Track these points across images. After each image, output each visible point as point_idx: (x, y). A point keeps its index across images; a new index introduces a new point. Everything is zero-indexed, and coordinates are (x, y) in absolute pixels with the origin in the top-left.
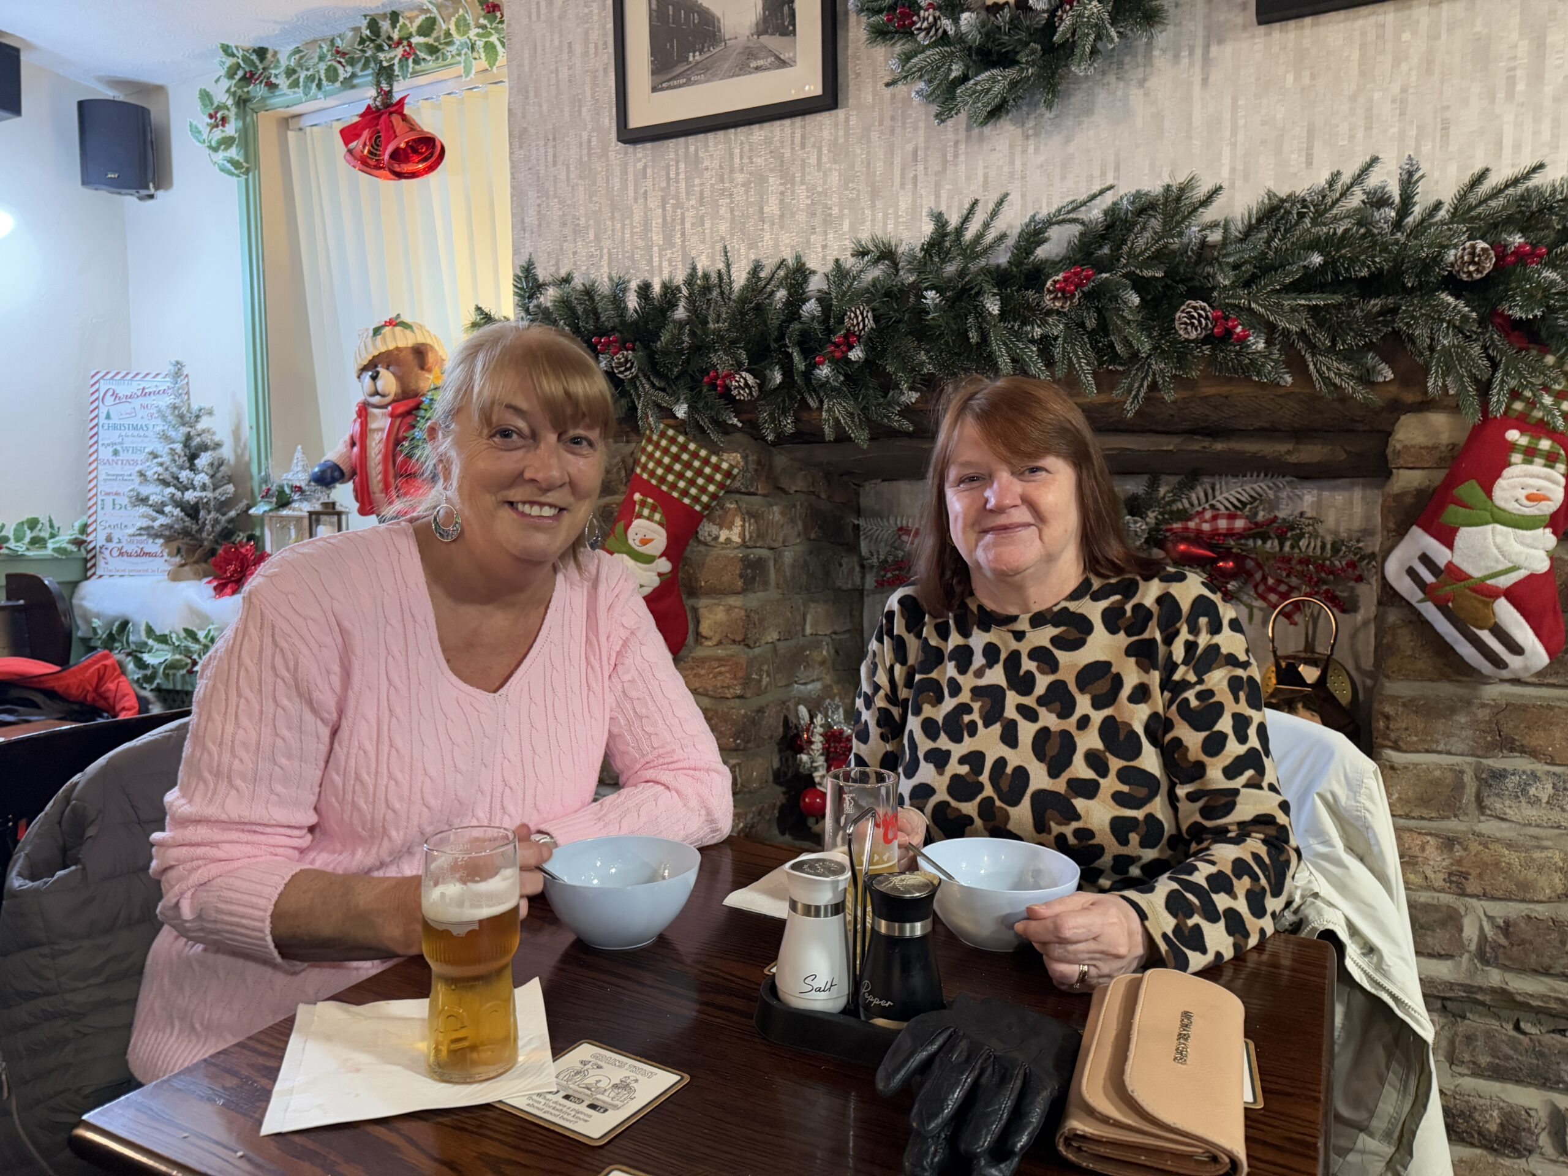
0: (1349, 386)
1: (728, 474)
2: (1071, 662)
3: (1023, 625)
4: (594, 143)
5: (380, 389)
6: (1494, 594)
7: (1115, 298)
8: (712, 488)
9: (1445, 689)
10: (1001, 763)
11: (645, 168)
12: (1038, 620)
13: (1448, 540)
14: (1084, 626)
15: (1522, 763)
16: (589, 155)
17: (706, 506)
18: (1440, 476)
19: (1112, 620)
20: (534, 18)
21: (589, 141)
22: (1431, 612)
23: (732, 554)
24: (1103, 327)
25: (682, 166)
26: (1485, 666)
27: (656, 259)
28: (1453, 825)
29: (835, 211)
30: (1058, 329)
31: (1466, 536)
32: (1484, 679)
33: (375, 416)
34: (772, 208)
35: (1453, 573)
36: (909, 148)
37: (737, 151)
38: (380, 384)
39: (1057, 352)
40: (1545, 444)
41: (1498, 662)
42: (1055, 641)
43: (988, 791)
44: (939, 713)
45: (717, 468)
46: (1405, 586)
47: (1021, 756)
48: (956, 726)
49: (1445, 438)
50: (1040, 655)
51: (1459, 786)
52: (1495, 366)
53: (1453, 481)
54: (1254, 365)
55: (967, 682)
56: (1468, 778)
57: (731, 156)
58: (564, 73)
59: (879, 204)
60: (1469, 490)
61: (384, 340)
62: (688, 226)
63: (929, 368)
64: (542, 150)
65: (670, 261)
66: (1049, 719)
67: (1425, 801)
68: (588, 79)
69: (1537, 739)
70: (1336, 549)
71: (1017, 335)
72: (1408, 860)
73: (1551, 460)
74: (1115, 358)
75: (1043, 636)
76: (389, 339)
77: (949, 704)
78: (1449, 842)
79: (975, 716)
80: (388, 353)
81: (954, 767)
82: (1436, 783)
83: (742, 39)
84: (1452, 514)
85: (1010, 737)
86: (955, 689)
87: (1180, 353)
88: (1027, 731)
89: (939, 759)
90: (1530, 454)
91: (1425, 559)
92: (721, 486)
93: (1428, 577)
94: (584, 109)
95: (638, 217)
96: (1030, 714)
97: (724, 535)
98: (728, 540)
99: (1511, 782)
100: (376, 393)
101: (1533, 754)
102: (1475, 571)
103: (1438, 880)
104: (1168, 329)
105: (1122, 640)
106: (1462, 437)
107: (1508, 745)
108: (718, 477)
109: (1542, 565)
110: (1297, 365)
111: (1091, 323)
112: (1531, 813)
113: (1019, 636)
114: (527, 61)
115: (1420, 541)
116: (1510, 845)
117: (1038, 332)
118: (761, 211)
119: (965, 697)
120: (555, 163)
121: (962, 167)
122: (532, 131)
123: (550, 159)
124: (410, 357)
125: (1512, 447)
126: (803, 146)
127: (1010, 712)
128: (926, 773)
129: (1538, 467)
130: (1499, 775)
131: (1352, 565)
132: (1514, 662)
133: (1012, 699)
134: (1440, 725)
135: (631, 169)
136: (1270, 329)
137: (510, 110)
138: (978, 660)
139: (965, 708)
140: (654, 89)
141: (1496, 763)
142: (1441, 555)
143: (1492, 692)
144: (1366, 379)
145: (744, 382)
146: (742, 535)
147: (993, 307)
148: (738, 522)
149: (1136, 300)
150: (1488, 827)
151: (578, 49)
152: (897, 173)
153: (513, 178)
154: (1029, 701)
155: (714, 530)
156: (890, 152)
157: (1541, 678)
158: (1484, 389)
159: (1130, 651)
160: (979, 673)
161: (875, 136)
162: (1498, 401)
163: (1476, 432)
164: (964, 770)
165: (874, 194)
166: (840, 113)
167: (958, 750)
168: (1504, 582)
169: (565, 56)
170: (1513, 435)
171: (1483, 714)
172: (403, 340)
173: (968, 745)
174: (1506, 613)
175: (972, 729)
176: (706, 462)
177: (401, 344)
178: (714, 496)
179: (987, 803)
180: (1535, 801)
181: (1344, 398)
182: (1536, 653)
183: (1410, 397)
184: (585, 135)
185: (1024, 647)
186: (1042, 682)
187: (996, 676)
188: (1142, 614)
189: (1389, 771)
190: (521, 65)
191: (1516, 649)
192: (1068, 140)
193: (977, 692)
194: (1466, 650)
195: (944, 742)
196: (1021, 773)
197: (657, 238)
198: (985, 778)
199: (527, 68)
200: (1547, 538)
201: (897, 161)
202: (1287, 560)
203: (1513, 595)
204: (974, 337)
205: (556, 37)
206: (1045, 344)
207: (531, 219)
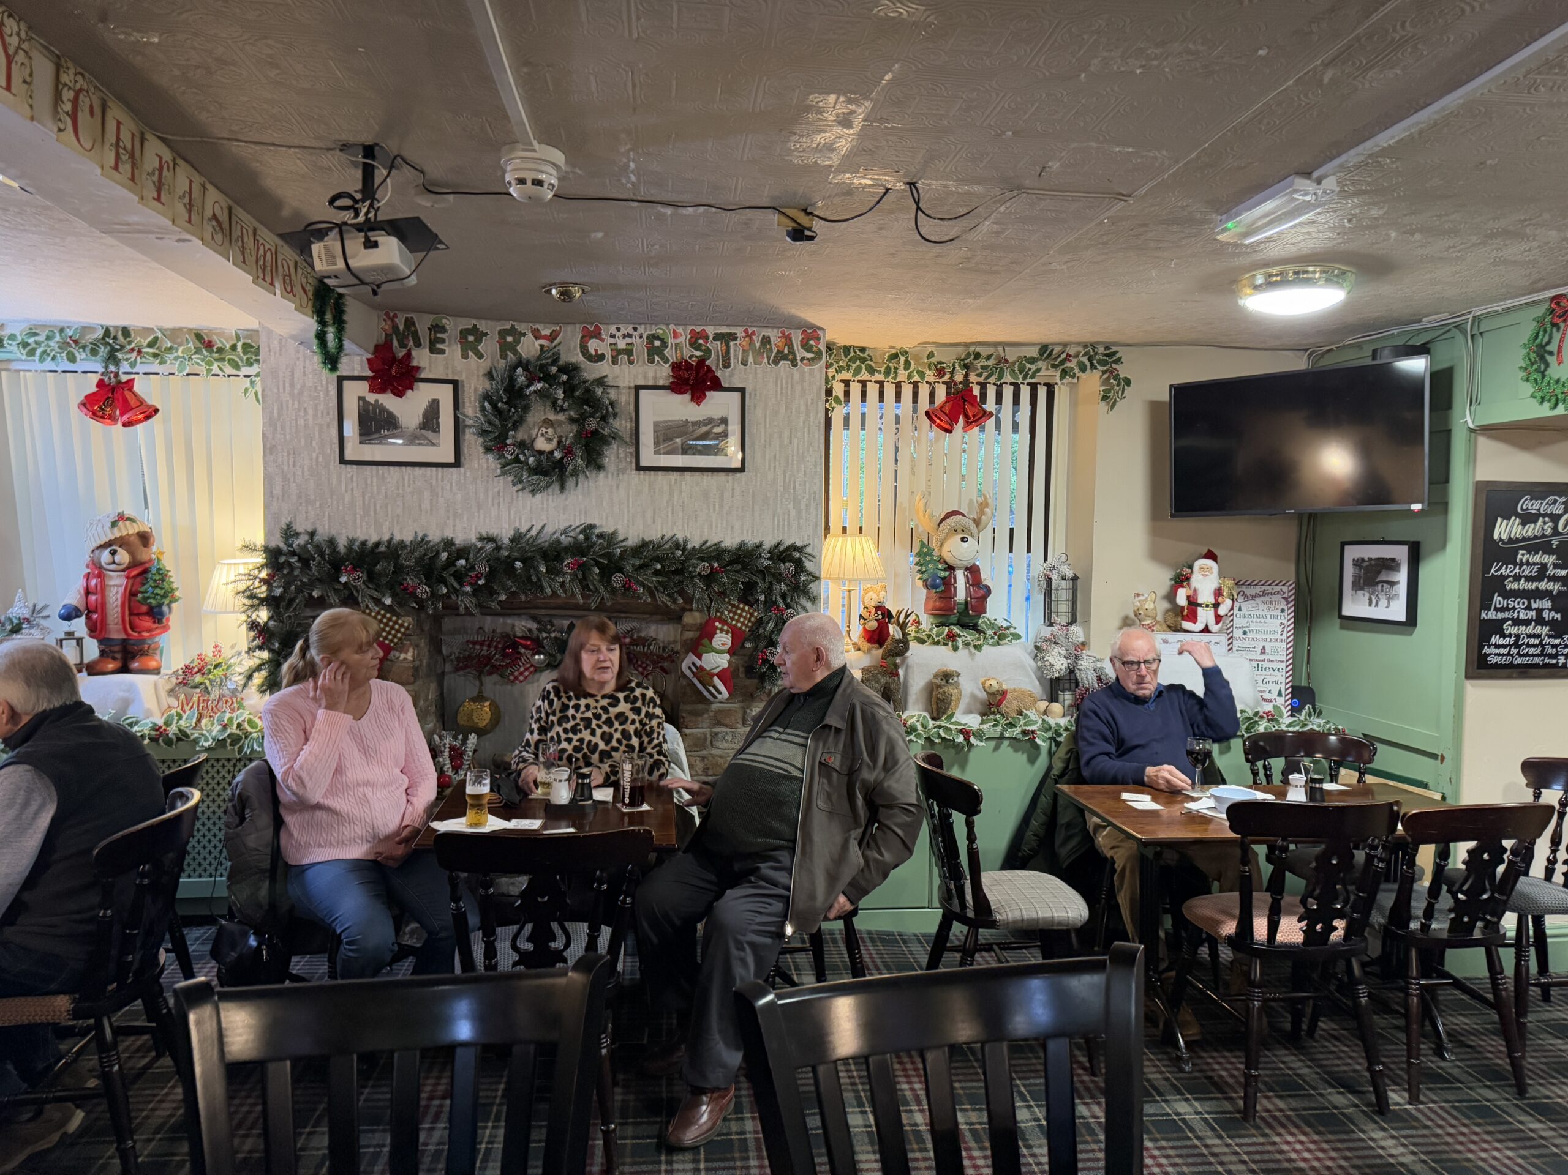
0: (669, 604)
1: (407, 628)
2: (613, 711)
3: (599, 698)
4: (320, 459)
5: (117, 561)
6: (713, 675)
7: (590, 569)
8: (399, 635)
9: (701, 707)
10: (590, 741)
11: (352, 477)
12: (604, 697)
13: (700, 658)
14: (618, 700)
15: (723, 729)
16: (317, 465)
17: (396, 644)
18: (698, 634)
19: (626, 699)
20: (281, 390)
21: (317, 458)
22: (696, 681)
23: (407, 665)
24: (584, 578)
25: (375, 480)
26: (711, 698)
27: (358, 521)
28: (704, 752)
29: (460, 511)
30: (568, 579)
31: (705, 656)
32: (712, 703)
33: (111, 577)
34: (426, 505)
35: (701, 669)
36: (496, 490)
37: (406, 478)
38: (117, 558)
39: (567, 586)
40: (726, 628)
41: (715, 697)
42: (609, 704)
43: (586, 750)
44: (569, 726)
45: (402, 626)
46: (688, 673)
47: (597, 739)
48: (575, 730)
49: (699, 621)
50: (603, 708)
51: (705, 739)
52: (711, 600)
53: (700, 638)
54: (639, 597)
55: (579, 716)
56: (708, 736)
57: (403, 479)
58: (301, 422)
59: (482, 511)
60: (705, 641)
61: (120, 530)
62: (378, 507)
63: (514, 589)
64: (286, 458)
65: (367, 523)
66: (605, 728)
67: (695, 745)
68: (317, 428)
69: (727, 721)
70: (664, 650)
71: (553, 580)
72: (691, 766)
73: (727, 633)
74: (589, 590)
75: (605, 702)
76: (123, 529)
77: (572, 723)
78: (703, 758)
79: (582, 727)
80: (122, 538)
81: (575, 743)
82: (699, 739)
83: (411, 429)
84: (701, 649)
85: (593, 733)
86: (574, 717)
87: (613, 591)
88: (599, 732)
89: (569, 740)
90: (722, 630)
91: (693, 664)
92: (404, 634)
93: (694, 670)
94: (314, 443)
95: (347, 498)
96: (599, 727)
97: (402, 656)
98: (405, 659)
99: (720, 735)
100: (114, 563)
101: (726, 726)
102: (708, 668)
103: (700, 772)
104: (609, 581)
105: (629, 706)
106: (704, 621)
107: (719, 724)
108: (402, 630)
109: (726, 665)
110: (652, 595)
111: (580, 576)
112: (726, 745)
113: (597, 701)
114: (276, 411)
115: (692, 658)
116: (721, 757)
117: (561, 580)
118: (420, 506)
119: (578, 721)
120: (294, 466)
121: (521, 503)
122: (279, 447)
123: (291, 463)
124: (136, 541)
125: (717, 628)
126: (442, 481)
127: (594, 726)
128: (564, 745)
129: (724, 635)
130: (717, 734)
131: (670, 656)
132: (719, 696)
133: (594, 722)
134: (699, 719)
135: (343, 477)
136: (643, 586)
137: (264, 434)
138: (583, 708)
139: (578, 724)
140: (361, 443)
141: (715, 730)
142: (698, 663)
143: (714, 706)
144: (674, 601)
145: (423, 590)
146: (413, 656)
147: (543, 569)
148: (411, 650)
149: (597, 571)
150: (714, 752)
151: (311, 412)
152: (490, 499)
153: (265, 468)
154: (600, 723)
155: (397, 654)
156: (486, 491)
157: (728, 701)
158: (709, 608)
159: (632, 709)
160: (583, 713)
161: (479, 482)
162: (713, 611)
163: (707, 621)
164: (578, 744)
165: (479, 507)
166: (462, 470)
167: (575, 738)
168: (716, 671)
169: (302, 414)
170: (717, 624)
171: (712, 714)
172: (131, 529)
173: (579, 736)
174: (717, 681)
175: (580, 731)
176: (396, 623)
177: (131, 532)
178: (400, 639)
179: (585, 754)
180: (727, 741)
181: (667, 606)
182: (725, 694)
183: (688, 607)
184: (314, 455)
185: (599, 705)
186: (604, 717)
187: (589, 714)
188: (636, 699)
189: (684, 736)
190: (272, 412)
191: (720, 692)
192: (566, 499)
193: (582, 719)
194: (706, 693)
195: (571, 735)
196: (596, 745)
197: (360, 512)
198: (584, 746)
199: (276, 414)
200: (727, 656)
201: (490, 494)
202: (646, 654)
203: (719, 675)
204: (534, 579)
205: (296, 403)
206: (563, 584)
207: (277, 491)
